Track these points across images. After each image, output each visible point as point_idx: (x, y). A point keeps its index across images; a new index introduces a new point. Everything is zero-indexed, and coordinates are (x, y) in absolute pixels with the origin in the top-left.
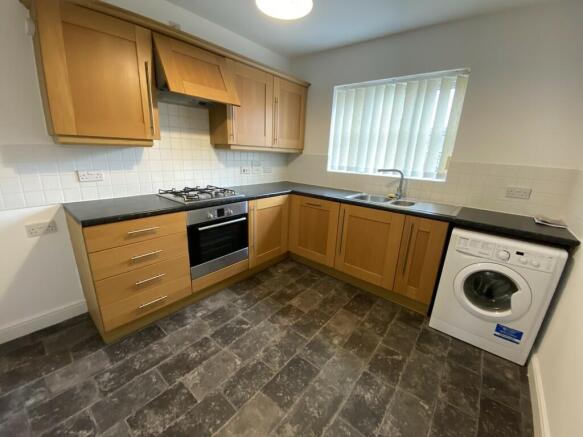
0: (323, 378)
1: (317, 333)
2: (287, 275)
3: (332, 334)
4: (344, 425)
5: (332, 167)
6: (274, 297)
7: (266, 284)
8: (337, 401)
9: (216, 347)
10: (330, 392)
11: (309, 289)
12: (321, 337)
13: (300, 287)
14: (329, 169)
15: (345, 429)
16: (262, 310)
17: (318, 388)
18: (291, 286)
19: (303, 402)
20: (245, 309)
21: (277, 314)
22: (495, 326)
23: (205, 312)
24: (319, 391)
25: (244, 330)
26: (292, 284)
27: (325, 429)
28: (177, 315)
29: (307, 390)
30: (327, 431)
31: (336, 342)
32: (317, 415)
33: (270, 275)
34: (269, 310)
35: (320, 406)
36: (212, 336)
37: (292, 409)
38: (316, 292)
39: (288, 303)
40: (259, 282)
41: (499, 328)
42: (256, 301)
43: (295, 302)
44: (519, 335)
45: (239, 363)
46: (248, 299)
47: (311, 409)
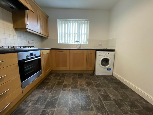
0: (91, 96)
1: (79, 87)
2: (56, 77)
3: (82, 85)
4: (106, 102)
5: (59, 42)
6: (57, 84)
7: (50, 82)
8: (99, 98)
9: (52, 111)
10: (96, 98)
11: (65, 78)
12: (81, 87)
13: (63, 78)
14: (59, 43)
15: (107, 103)
16: (57, 89)
17: (93, 99)
18: (60, 79)
19: (94, 105)
20: (50, 92)
21: (63, 88)
22: (107, 69)
23: (32, 102)
24: (94, 99)
25: (57, 99)
26: (59, 79)
27: (105, 106)
28: (17, 111)
29: (92, 101)
30: (106, 107)
31: (85, 86)
32: (100, 105)
33: (50, 79)
34: (59, 88)
35: (98, 102)
36: (45, 108)
37: (94, 109)
38: (68, 78)
39: (63, 84)
40: (47, 83)
41: (108, 69)
42: (52, 88)
43: (65, 82)
44: (111, 69)
45: (66, 109)
46: (48, 89)
47: (98, 105)
